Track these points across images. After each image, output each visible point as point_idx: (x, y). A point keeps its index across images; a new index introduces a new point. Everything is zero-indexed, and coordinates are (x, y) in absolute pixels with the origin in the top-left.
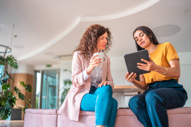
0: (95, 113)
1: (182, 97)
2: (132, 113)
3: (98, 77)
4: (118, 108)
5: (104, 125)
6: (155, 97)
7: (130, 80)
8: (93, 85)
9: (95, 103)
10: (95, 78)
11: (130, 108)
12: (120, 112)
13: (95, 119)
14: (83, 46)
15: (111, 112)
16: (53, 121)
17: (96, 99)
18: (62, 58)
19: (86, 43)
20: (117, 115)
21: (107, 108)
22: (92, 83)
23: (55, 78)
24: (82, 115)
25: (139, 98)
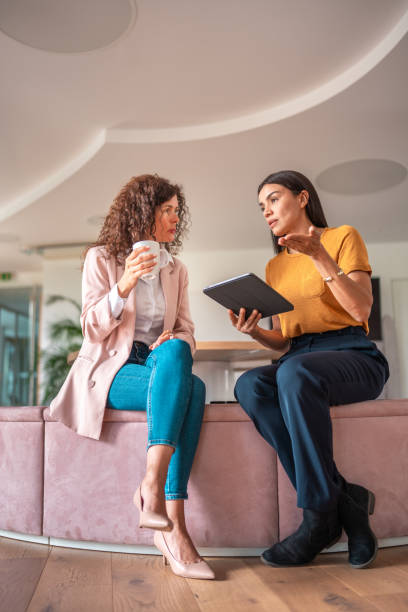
0: (148, 416)
1: (373, 375)
2: (244, 416)
3: (156, 316)
4: (207, 402)
5: (171, 443)
6: (300, 375)
7: (245, 327)
8: (142, 339)
9: (146, 390)
10: (147, 319)
11: (237, 402)
12: (212, 413)
13: (148, 431)
14: (116, 232)
15: (188, 410)
16: (31, 439)
17: (149, 377)
18: (47, 252)
19: (122, 224)
20: (204, 419)
21: (179, 400)
22: (137, 332)
23: (26, 315)
24: (110, 420)
25: (262, 376)
